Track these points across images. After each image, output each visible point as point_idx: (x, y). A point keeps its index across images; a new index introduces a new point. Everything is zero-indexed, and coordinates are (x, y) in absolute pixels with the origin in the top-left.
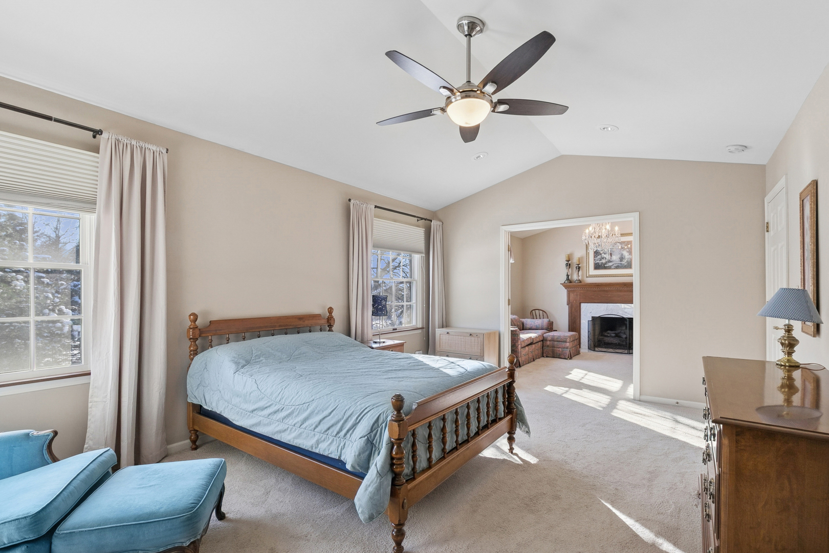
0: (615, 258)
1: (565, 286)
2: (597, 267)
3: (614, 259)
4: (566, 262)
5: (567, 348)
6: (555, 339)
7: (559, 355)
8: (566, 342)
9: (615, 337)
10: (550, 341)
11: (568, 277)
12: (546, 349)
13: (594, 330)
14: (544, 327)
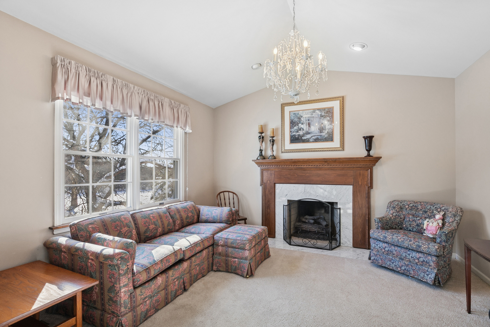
0: (314, 128)
1: (257, 163)
2: (294, 139)
3: (313, 130)
4: (259, 135)
5: (246, 259)
6: (229, 244)
7: (235, 269)
8: (244, 249)
9: (314, 223)
10: (222, 246)
11: (262, 152)
12: (217, 258)
13: (290, 215)
14: (224, 220)
